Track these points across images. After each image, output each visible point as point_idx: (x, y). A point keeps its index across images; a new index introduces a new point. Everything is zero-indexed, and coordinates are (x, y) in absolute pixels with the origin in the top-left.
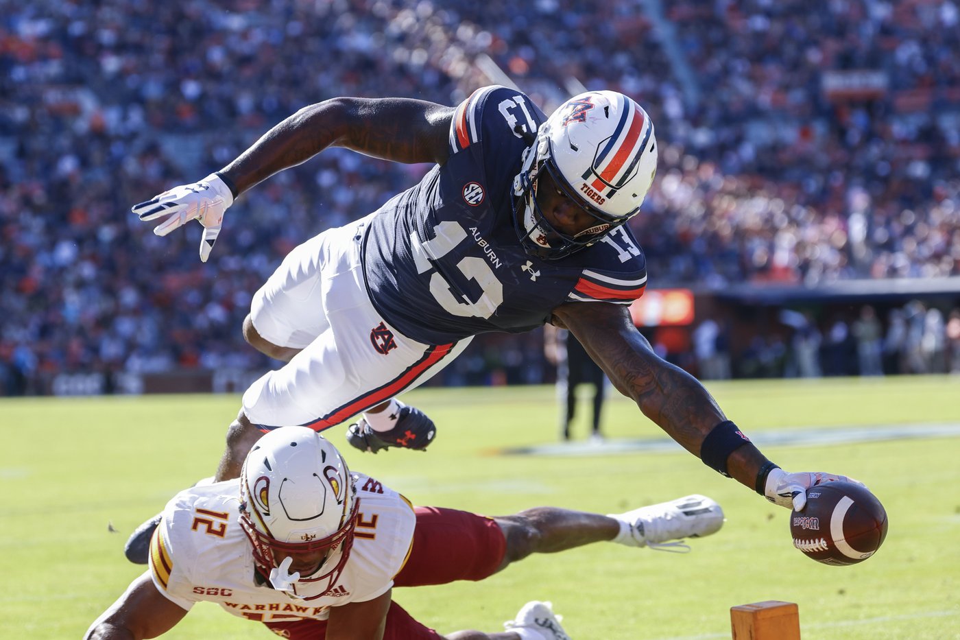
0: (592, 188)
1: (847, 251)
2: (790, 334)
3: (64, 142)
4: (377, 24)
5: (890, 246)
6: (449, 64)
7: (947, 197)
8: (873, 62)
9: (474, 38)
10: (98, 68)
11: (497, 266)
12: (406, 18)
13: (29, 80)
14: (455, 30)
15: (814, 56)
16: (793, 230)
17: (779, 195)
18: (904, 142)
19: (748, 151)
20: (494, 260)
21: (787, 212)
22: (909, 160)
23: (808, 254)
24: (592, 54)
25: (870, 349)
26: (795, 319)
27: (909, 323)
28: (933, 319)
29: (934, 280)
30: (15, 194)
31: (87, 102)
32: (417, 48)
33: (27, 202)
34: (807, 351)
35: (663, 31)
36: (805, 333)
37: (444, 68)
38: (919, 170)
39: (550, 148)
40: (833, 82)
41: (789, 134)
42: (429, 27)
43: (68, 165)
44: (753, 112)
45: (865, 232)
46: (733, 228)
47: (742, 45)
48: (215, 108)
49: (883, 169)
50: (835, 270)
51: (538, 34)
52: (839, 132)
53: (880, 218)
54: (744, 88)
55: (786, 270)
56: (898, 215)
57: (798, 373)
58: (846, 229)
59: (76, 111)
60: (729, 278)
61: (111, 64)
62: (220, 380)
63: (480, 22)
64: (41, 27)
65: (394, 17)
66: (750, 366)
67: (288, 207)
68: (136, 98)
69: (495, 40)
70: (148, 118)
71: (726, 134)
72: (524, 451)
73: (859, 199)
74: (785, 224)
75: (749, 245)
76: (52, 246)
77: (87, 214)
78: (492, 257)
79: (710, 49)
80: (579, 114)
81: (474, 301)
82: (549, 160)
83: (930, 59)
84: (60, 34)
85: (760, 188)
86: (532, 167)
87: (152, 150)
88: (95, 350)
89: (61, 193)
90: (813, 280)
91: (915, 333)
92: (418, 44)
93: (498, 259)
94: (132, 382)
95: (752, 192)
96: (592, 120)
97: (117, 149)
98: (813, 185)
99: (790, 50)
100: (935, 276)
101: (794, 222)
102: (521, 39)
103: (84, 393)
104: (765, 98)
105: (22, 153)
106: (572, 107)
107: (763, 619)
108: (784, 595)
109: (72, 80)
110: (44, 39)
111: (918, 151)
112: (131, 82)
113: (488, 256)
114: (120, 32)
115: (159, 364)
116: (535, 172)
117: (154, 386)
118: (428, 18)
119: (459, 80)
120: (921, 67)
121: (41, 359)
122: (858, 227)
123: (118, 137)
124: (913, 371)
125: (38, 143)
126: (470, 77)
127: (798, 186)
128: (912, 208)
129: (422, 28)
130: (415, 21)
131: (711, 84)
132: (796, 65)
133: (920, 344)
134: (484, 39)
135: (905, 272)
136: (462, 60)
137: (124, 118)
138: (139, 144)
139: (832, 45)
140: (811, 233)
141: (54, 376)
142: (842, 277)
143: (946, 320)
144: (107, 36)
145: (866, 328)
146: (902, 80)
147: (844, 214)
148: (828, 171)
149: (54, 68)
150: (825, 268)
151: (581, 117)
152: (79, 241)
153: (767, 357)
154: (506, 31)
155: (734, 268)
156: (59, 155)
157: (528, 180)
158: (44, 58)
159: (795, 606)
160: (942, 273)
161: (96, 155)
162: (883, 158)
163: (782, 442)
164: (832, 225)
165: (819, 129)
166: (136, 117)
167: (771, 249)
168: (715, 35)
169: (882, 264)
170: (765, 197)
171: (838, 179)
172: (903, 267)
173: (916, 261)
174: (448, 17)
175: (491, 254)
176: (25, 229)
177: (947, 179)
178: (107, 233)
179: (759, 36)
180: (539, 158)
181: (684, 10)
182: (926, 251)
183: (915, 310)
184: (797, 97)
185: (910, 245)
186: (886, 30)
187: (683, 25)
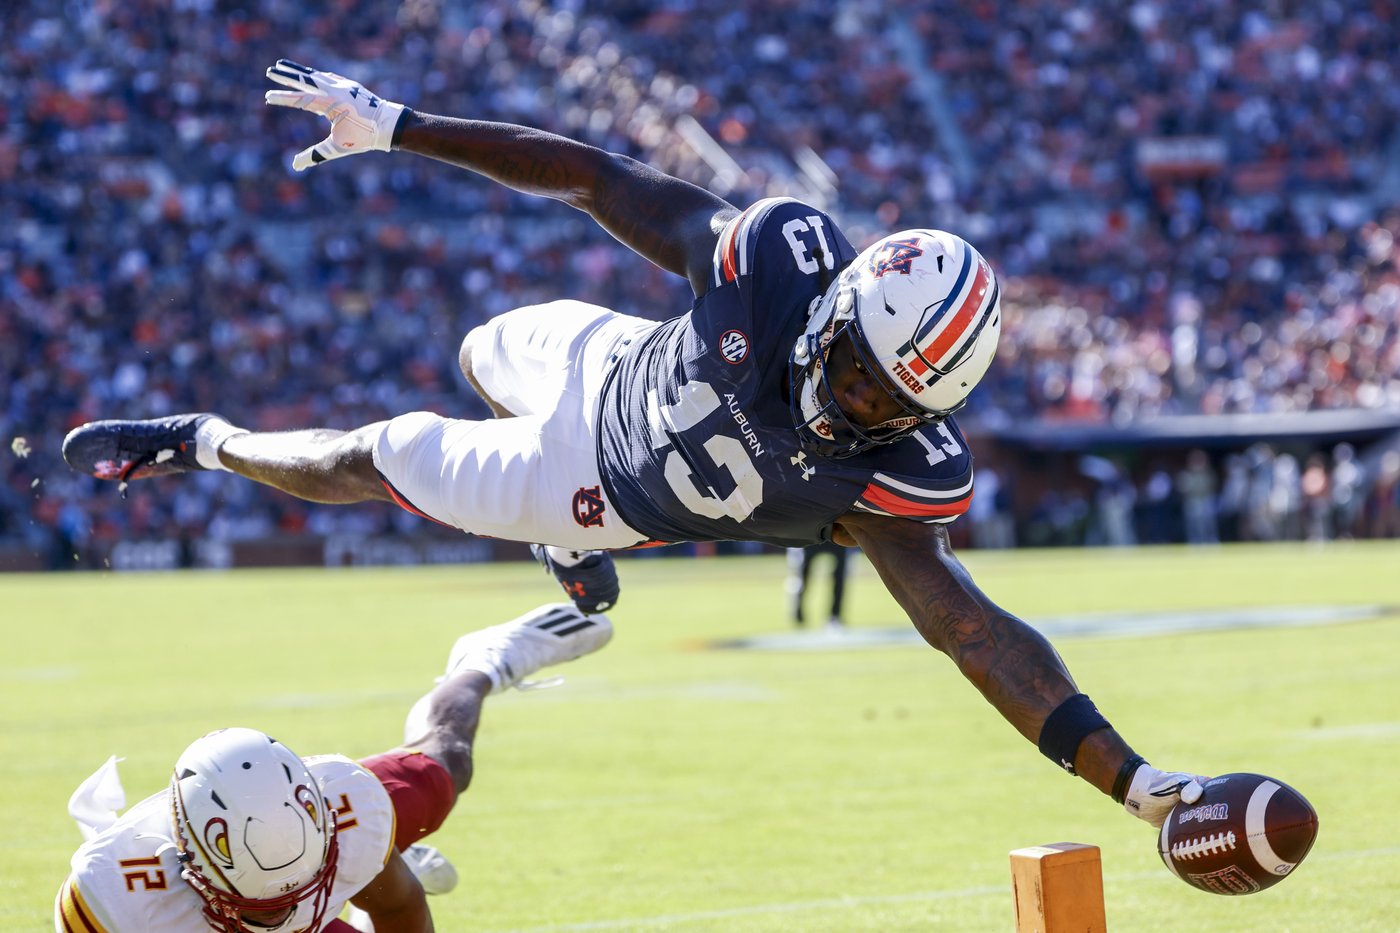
0: (909, 369)
1: (1170, 377)
2: (1093, 490)
3: (128, 232)
4: (544, 75)
5: (1228, 372)
6: (641, 129)
7: (1305, 306)
8: (1207, 125)
9: (674, 94)
10: (173, 134)
11: (757, 454)
12: (583, 67)
13: (82, 151)
14: (649, 84)
15: (1127, 119)
16: (1099, 349)
17: (1080, 304)
18: (1248, 233)
19: (1038, 246)
20: (753, 444)
21: (1090, 326)
22: (1253, 257)
23: (1117, 383)
24: (832, 116)
25: (1200, 508)
26: (1100, 469)
27: (1253, 473)
28: (1285, 469)
29: (1287, 416)
30: (62, 302)
31: (159, 180)
32: (597, 108)
33: (78, 313)
34: (1116, 511)
35: (926, 85)
36: (1114, 487)
37: (633, 134)
38: (1267, 270)
39: (855, 306)
40: (1153, 154)
41: (1093, 222)
42: (614, 80)
43: (133, 264)
44: (1046, 193)
45: (1195, 353)
46: (1018, 349)
47: (1031, 103)
48: (329, 188)
49: (1219, 269)
50: (1155, 404)
51: (760, 89)
52: (1161, 220)
53: (1215, 334)
54: (1033, 161)
55: (1089, 403)
56: (1239, 331)
57: (1104, 540)
58: (1169, 348)
59: (144, 191)
60: (1013, 413)
61: (191, 129)
62: (333, 550)
63: (682, 72)
64: (98, 80)
65: (567, 65)
66: (1040, 530)
67: (426, 319)
68: (224, 175)
69: (702, 97)
70: (239, 201)
71: (1010, 221)
72: (737, 644)
73: (1187, 309)
74: (1088, 342)
75: (1039, 370)
76: (111, 371)
77: (157, 328)
78: (752, 440)
79: (988, 108)
80: (902, 262)
81: (723, 497)
82: (853, 322)
83: (1282, 123)
84: (123, 90)
85: (1054, 293)
86: (826, 328)
87: (245, 244)
88: (167, 509)
89: (123, 302)
90: (1126, 417)
91: (1260, 487)
92: (599, 102)
93: (759, 445)
94: (217, 552)
95: (1044, 298)
96: (920, 273)
97: (198, 242)
98: (1126, 290)
99: (1095, 111)
100: (1289, 410)
101: (1100, 339)
102: (735, 96)
103: (153, 567)
104: (1062, 175)
105: (72, 248)
106: (890, 250)
107: (1054, 867)
108: (1083, 837)
109: (139, 151)
110: (102, 96)
111: (1267, 244)
112: (217, 154)
113: (747, 437)
114: (203, 87)
115: (253, 529)
116: (829, 336)
117: (246, 557)
118: (612, 68)
119: (653, 150)
120: (1271, 134)
121: (97, 521)
122: (1185, 344)
123: (199, 227)
124: (1257, 538)
125: (94, 233)
126: (669, 146)
127: (1105, 292)
128: (1257, 320)
129: (605, 81)
130: (596, 71)
131: (989, 156)
132: (1104, 131)
133: (1268, 503)
134: (687, 96)
135: (1249, 406)
136: (659, 123)
137: (208, 201)
138: (227, 236)
139: (1153, 105)
140: (1123, 354)
141: (113, 544)
142: (1164, 411)
143: (1302, 469)
144: (185, 92)
145: (1196, 479)
146: (1245, 150)
147: (1167, 328)
148: (1143, 272)
149: (115, 135)
150: (1142, 401)
151: (904, 267)
152: (147, 365)
153: (1064, 518)
154: (716, 85)
155: (1019, 401)
156: (121, 251)
157: (818, 345)
158: (102, 121)
159: (1097, 849)
160: (1298, 407)
161: (171, 249)
162: (1220, 255)
163: (1082, 631)
164: (1150, 342)
165: (1134, 215)
166: (223, 199)
167: (1069, 375)
168: (994, 90)
169: (1217, 394)
170: (1061, 305)
171: (1158, 283)
172: (1246, 400)
173: (1263, 392)
174: (639, 66)
175: (751, 435)
176: (76, 348)
177: (1304, 282)
178: (184, 354)
179: (1054, 91)
180: (839, 316)
181: (955, 56)
182: (1275, 378)
183: (1261, 456)
184: (1104, 173)
185: (1253, 369)
186: (1224, 84)
187: (953, 77)
